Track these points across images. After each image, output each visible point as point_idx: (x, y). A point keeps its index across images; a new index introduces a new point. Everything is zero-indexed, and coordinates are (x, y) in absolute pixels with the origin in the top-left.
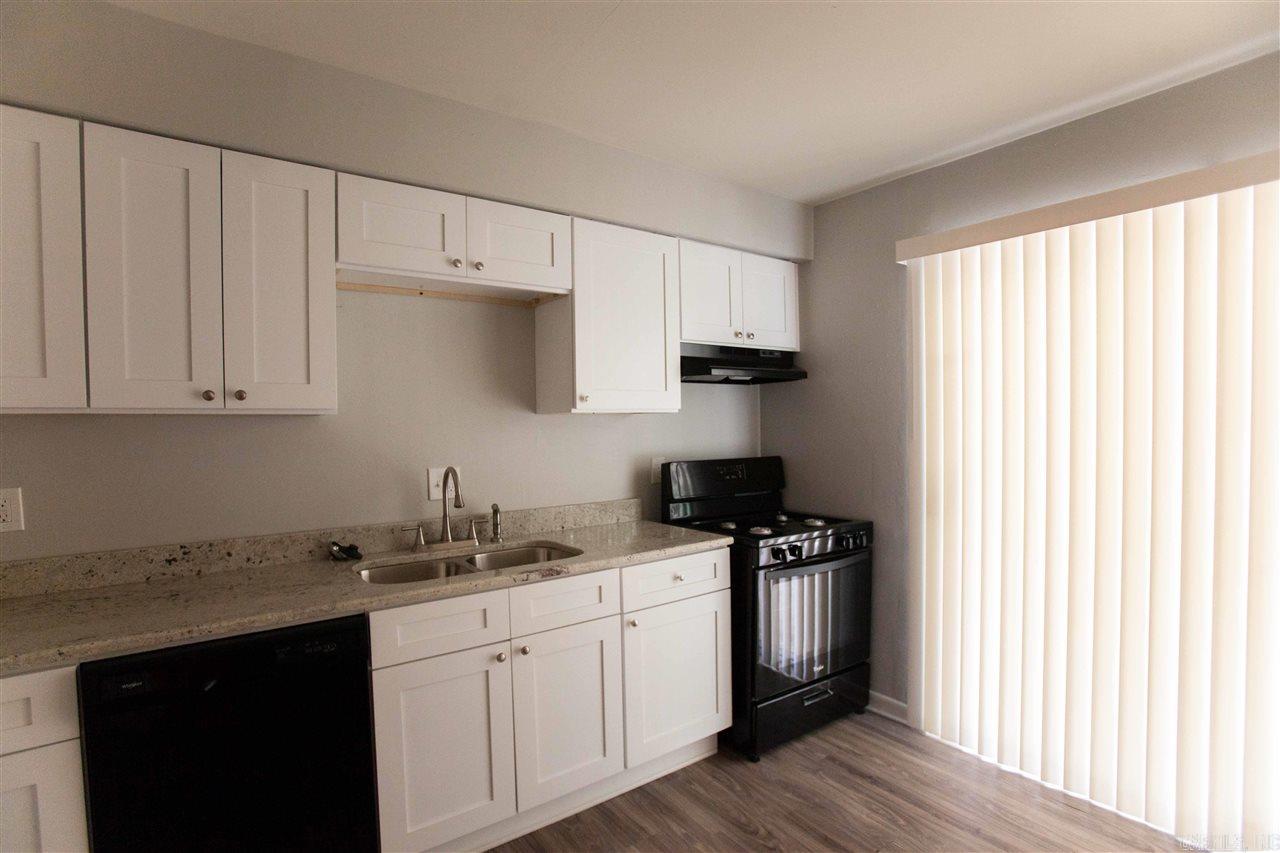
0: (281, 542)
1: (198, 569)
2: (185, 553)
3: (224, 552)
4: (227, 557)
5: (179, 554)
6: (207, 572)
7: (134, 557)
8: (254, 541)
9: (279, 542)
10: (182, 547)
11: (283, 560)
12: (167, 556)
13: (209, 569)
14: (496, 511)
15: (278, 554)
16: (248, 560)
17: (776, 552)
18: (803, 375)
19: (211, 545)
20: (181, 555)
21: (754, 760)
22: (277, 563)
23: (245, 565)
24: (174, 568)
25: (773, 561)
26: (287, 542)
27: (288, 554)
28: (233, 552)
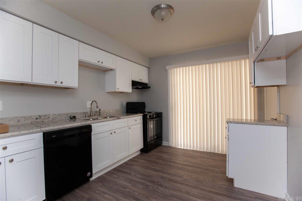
0: (60, 115)
1: (42, 121)
2: (40, 117)
3: (48, 117)
4: (49, 118)
5: (39, 117)
6: (44, 121)
7: (29, 117)
8: (54, 115)
9: (59, 115)
10: (39, 116)
11: (60, 119)
12: (36, 118)
13: (45, 121)
14: (100, 110)
15: (59, 118)
16: (53, 119)
17: (149, 116)
18: (150, 87)
19: (45, 115)
20: (39, 118)
21: (148, 153)
22: (59, 120)
23: (52, 120)
24: (37, 120)
25: (149, 118)
26: (61, 115)
27: (61, 118)
28: (50, 117)
